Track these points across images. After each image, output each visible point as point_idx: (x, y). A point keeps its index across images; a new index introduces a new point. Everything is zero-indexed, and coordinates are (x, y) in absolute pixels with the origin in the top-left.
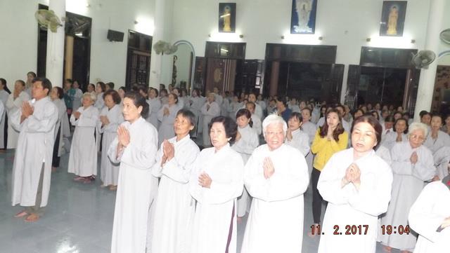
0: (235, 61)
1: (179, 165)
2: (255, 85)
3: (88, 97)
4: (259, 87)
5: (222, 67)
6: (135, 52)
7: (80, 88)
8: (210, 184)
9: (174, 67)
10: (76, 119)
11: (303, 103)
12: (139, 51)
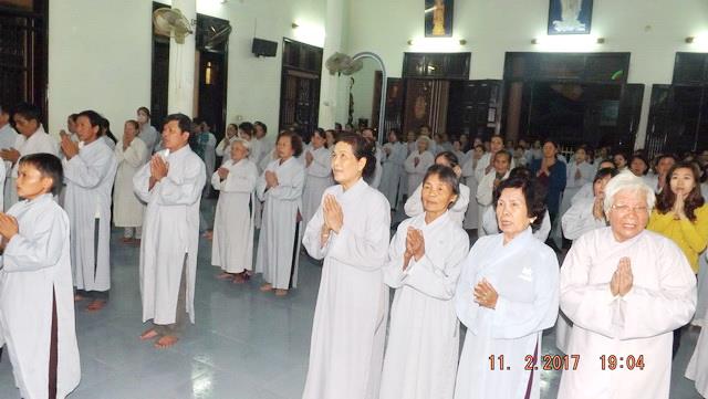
0: (447, 84)
1: (434, 268)
2: (487, 121)
3: (238, 145)
4: (493, 125)
5: (427, 94)
6: (290, 72)
7: (211, 131)
8: (496, 301)
9: (351, 96)
10: (221, 180)
11: (581, 151)
12: (299, 70)
